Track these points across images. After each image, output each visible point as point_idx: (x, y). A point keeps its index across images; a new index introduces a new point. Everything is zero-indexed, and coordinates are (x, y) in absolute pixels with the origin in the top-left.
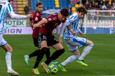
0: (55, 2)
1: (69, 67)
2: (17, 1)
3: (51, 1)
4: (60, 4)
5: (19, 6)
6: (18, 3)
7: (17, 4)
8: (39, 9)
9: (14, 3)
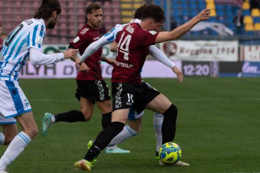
0: (205, 4)
1: (239, 152)
2: (121, 3)
3: (197, 3)
4: (217, 10)
5: (125, 13)
6: (125, 6)
7: (121, 10)
8: (94, 20)
9: (115, 6)
